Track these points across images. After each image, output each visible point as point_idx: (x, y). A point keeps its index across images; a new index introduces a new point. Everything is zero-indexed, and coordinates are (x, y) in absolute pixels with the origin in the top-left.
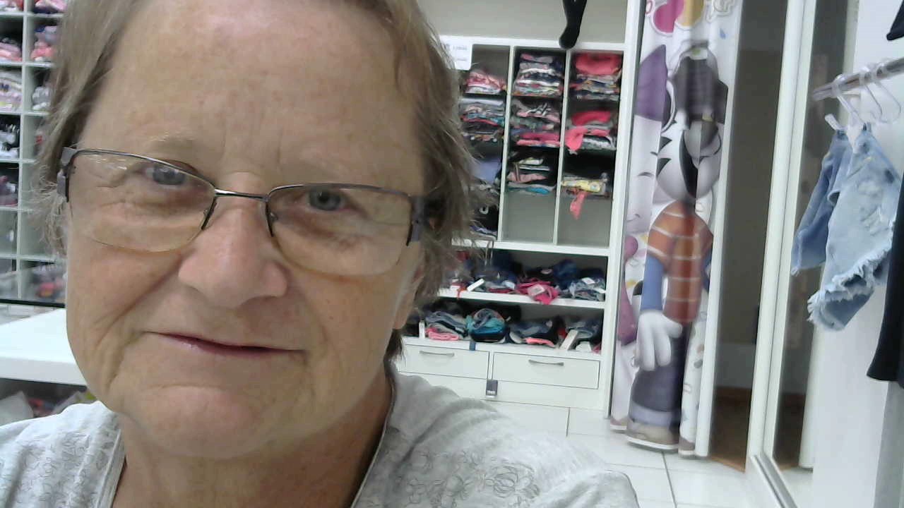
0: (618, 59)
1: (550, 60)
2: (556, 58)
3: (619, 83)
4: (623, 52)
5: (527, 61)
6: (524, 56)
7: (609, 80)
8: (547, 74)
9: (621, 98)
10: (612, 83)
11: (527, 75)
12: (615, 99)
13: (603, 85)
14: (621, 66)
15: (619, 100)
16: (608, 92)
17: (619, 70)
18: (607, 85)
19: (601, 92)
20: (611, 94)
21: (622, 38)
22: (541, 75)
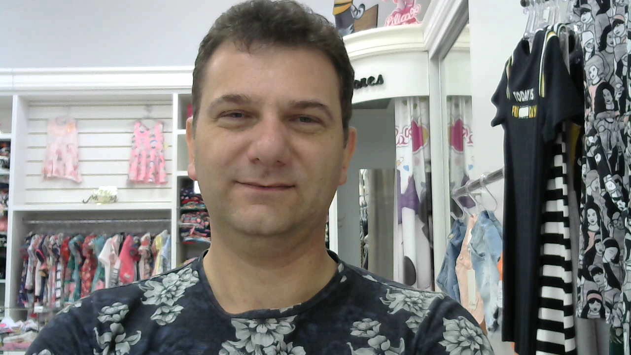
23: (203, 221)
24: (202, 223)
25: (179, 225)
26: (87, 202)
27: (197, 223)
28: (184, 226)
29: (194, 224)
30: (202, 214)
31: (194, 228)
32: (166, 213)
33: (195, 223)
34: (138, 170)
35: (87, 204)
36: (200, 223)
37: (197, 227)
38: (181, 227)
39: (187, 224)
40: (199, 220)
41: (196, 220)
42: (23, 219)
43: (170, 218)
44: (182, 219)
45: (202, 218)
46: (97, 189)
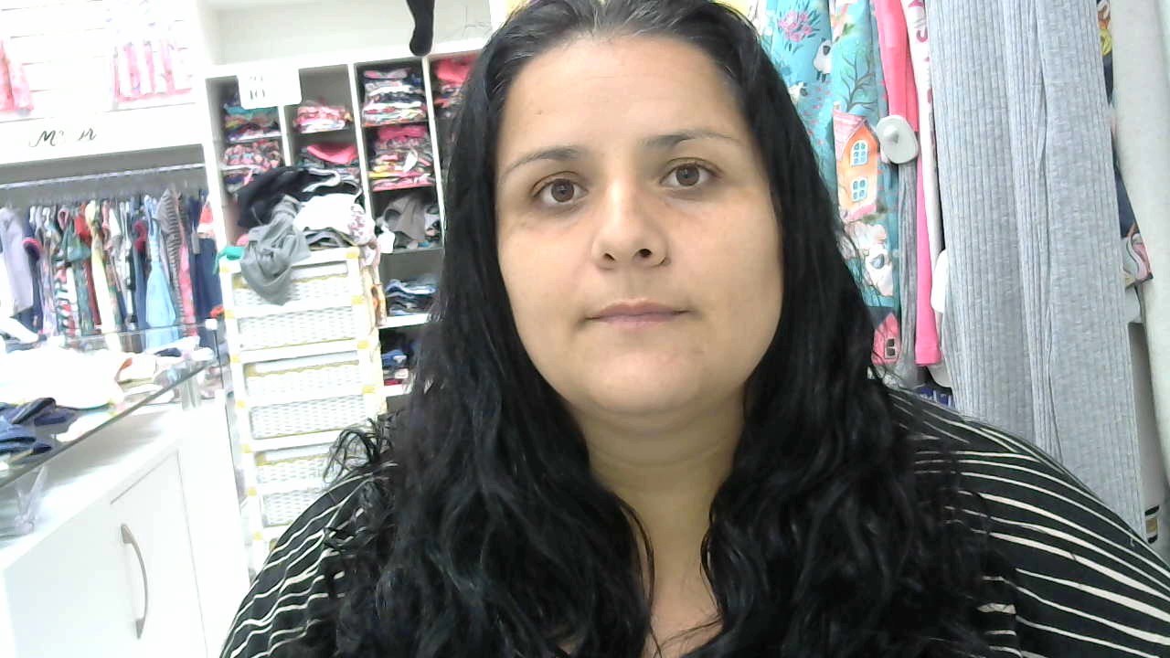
1: (402, 74)
2: (411, 70)
5: (373, 80)
6: (369, 74)
8: (402, 92)
11: (377, 98)
22: (395, 96)
23: (266, 159)
24: (266, 163)
25: (222, 172)
26: (36, 144)
27: (255, 162)
28: (233, 172)
29: (252, 167)
30: (264, 146)
31: (250, 174)
32: (195, 152)
33: (251, 164)
34: (133, 74)
36: (262, 164)
37: (257, 172)
38: (225, 173)
39: (236, 167)
40: (259, 158)
41: (253, 158)
43: (202, 161)
44: (226, 158)
45: (265, 153)
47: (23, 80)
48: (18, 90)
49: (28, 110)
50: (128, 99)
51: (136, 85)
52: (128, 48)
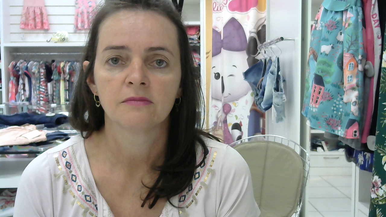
0: (198, 28)
3: (199, 38)
4: (200, 25)
7: (195, 37)
9: (201, 45)
10: (197, 38)
12: (198, 45)
13: (193, 39)
14: (199, 31)
15: (200, 45)
16: (195, 42)
17: (199, 33)
18: (194, 40)
19: (192, 42)
20: (197, 43)
21: (198, 19)
26: (49, 42)
34: (83, 22)
35: (49, 43)
42: (10, 52)
46: (55, 33)
47: (47, 20)
48: (45, 23)
49: (48, 30)
50: (80, 30)
51: (83, 25)
52: (82, 13)
